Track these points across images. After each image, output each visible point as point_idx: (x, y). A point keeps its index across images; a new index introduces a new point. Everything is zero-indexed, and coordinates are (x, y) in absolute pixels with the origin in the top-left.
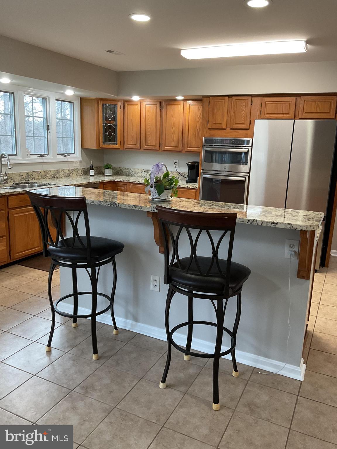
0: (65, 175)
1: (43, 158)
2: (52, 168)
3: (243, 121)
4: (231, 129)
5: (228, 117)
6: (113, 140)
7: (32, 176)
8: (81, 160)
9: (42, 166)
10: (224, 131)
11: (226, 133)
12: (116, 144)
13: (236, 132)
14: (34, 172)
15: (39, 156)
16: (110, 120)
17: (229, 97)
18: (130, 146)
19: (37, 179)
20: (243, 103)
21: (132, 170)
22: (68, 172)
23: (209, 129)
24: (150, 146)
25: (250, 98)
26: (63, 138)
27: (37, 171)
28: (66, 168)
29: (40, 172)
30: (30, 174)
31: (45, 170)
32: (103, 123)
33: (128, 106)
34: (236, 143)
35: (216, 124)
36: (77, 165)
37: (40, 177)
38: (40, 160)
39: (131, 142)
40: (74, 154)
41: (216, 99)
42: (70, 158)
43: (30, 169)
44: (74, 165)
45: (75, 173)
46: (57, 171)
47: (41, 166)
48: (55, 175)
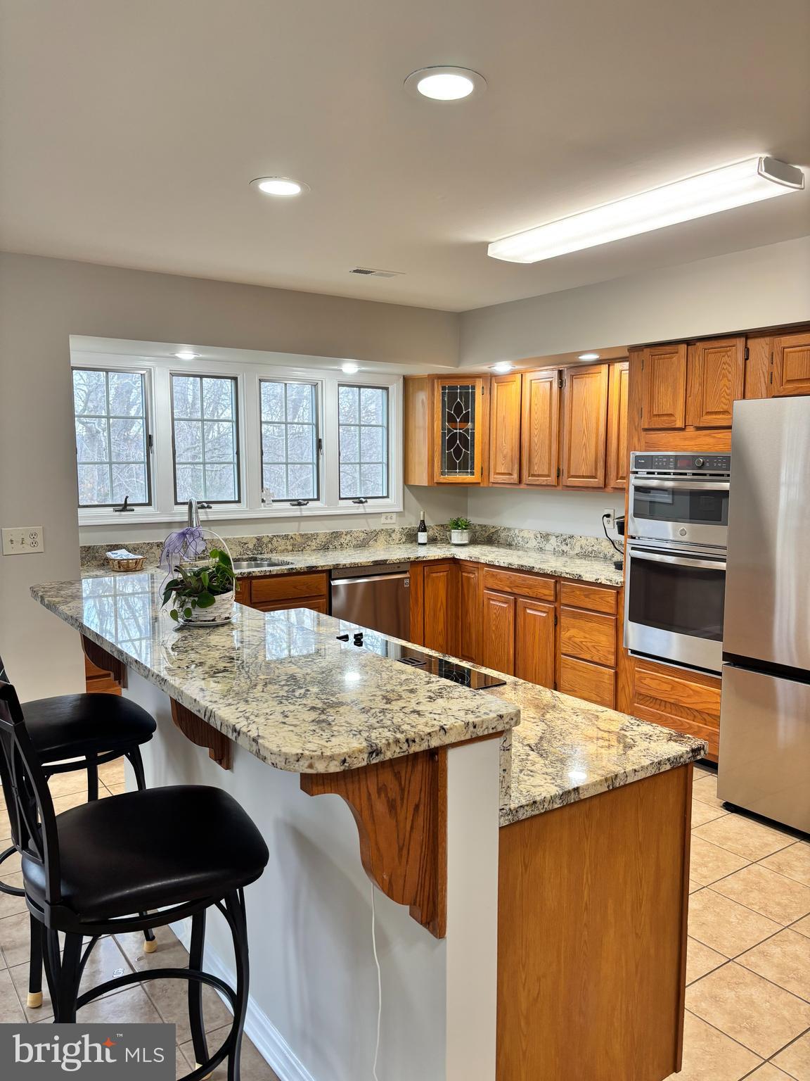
0: (354, 543)
1: (302, 507)
2: (323, 529)
3: (725, 404)
4: (698, 429)
5: (688, 396)
6: (466, 465)
7: (270, 545)
8: (402, 510)
9: (299, 525)
10: (681, 433)
11: (686, 439)
12: (472, 473)
13: (709, 435)
14: (274, 536)
15: (296, 503)
16: (458, 420)
17: (688, 346)
18: (499, 478)
19: (282, 551)
20: (724, 356)
21: (517, 531)
22: (363, 536)
23: (645, 430)
24: (539, 476)
25: (740, 343)
26: (360, 463)
27: (284, 534)
28: (358, 527)
29: (289, 537)
30: (265, 540)
31: (303, 533)
32: (443, 428)
33: (497, 386)
34: (708, 464)
35: (659, 415)
36: (389, 521)
37: (290, 548)
38: (296, 511)
39: (502, 469)
40: (387, 497)
41: (656, 353)
42: (371, 507)
43: (266, 531)
44: (383, 520)
45: (382, 538)
46: (336, 535)
47: (297, 523)
48: (329, 542)
